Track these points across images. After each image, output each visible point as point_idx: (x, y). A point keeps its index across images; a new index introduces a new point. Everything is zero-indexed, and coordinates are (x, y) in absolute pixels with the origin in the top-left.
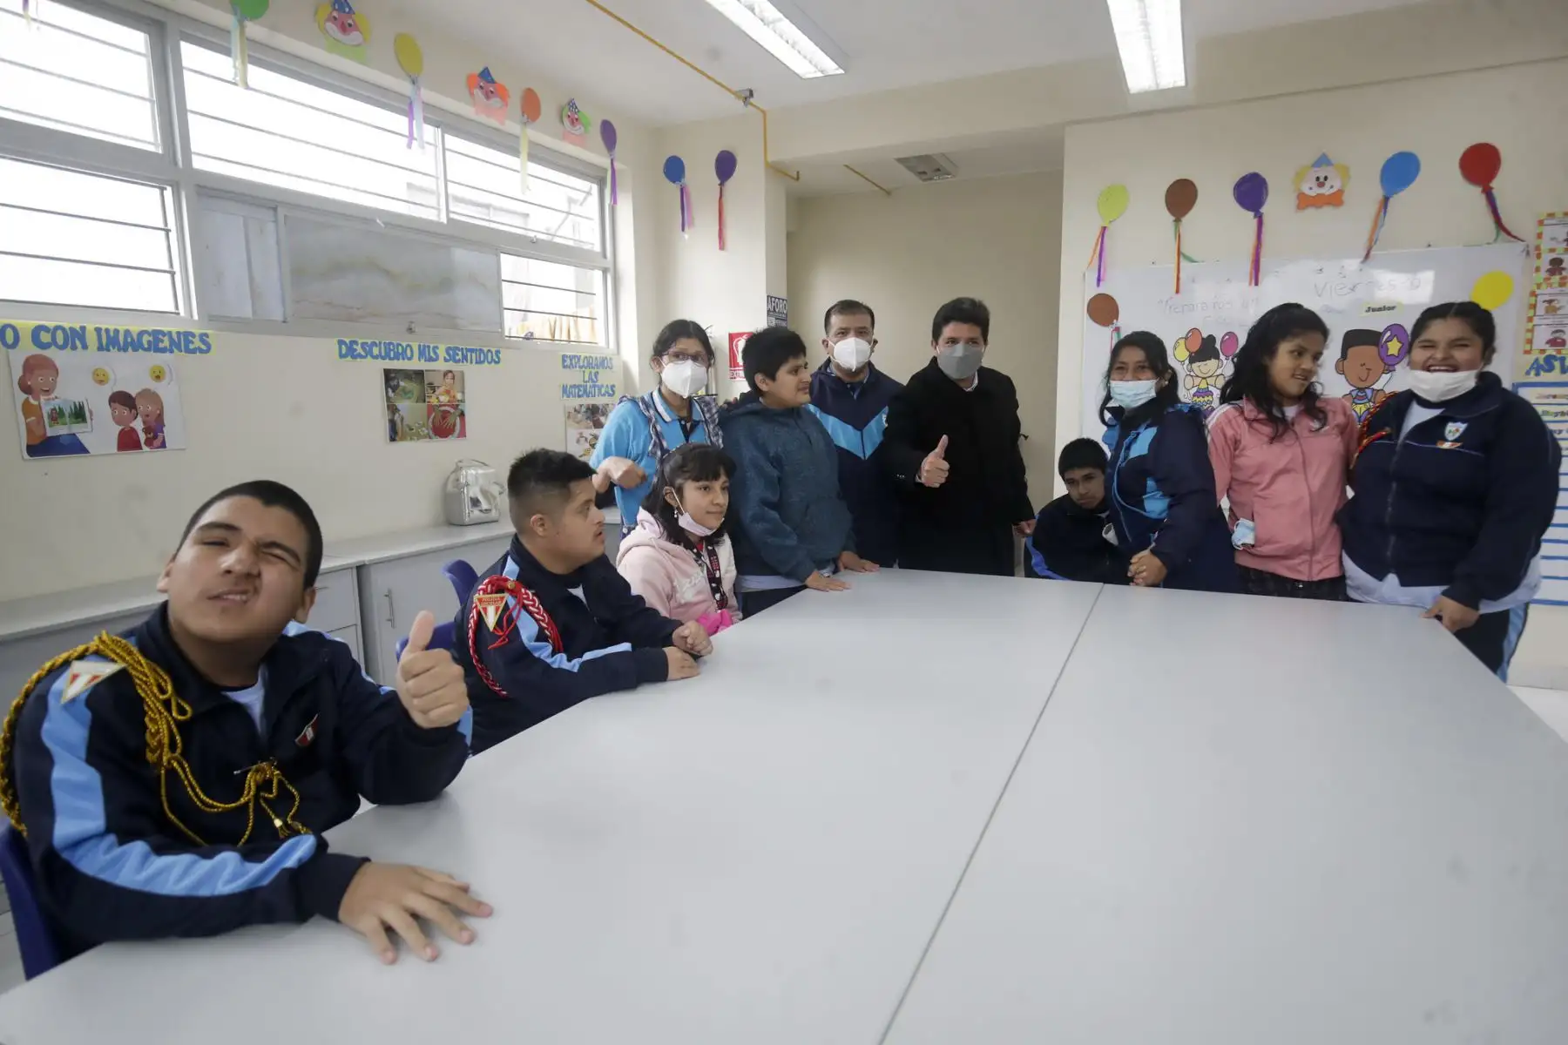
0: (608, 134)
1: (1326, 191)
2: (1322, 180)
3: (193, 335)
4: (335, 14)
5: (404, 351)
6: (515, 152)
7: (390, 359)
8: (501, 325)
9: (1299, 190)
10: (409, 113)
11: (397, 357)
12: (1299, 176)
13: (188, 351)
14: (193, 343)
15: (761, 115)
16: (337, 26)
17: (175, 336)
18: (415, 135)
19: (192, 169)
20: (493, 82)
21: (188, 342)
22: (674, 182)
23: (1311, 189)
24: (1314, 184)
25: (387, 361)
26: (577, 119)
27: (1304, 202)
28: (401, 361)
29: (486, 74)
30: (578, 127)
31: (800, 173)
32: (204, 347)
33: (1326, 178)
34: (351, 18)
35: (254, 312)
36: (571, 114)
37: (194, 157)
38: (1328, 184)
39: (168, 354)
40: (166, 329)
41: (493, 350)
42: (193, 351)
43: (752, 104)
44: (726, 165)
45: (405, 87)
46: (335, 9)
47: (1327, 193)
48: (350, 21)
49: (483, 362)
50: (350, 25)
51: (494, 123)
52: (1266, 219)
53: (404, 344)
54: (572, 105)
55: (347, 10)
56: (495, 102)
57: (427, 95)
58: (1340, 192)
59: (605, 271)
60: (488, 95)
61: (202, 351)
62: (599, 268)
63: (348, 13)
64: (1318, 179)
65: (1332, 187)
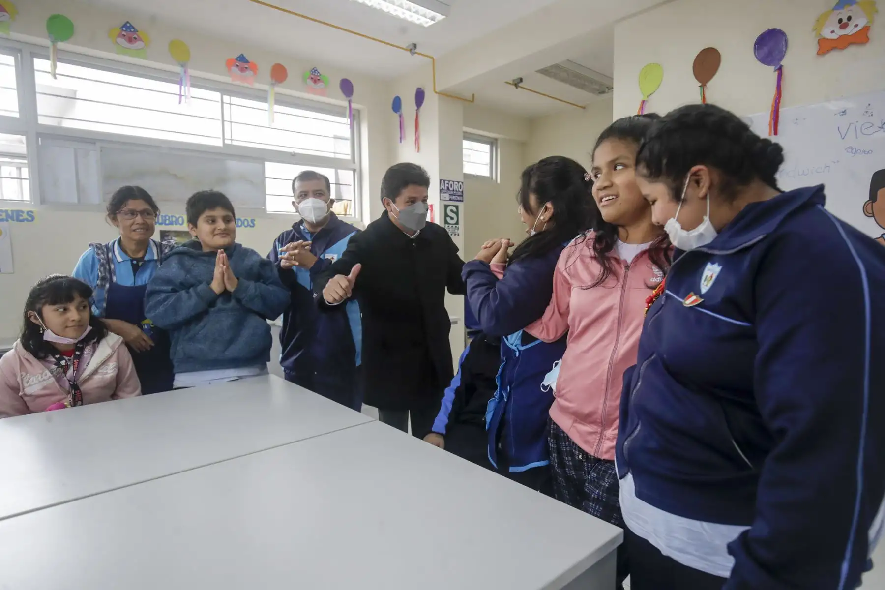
0: (347, 87)
1: (850, 30)
2: (845, 20)
3: (22, 212)
4: (124, 33)
5: (177, 220)
6: (264, 99)
7: (166, 224)
8: (264, 204)
9: (820, 35)
10: (180, 83)
11: (171, 223)
12: (820, 21)
13: (18, 220)
14: (22, 216)
15: (431, 60)
16: (125, 39)
17: (10, 213)
18: (183, 94)
19: (38, 124)
20: (247, 62)
21: (18, 216)
22: (396, 112)
23: (833, 32)
24: (836, 27)
25: (163, 226)
26: (319, 80)
27: (825, 47)
28: (174, 225)
29: (242, 58)
30: (319, 85)
31: (475, 96)
32: (30, 219)
33: (849, 18)
34: (135, 34)
35: (79, 200)
36: (315, 77)
37: (39, 117)
38: (852, 24)
39: (5, 222)
40: (4, 209)
41: (249, 220)
42: (23, 221)
43: (416, 53)
44: (420, 97)
45: (178, 69)
46: (123, 30)
47: (853, 32)
48: (135, 36)
49: (241, 226)
50: (135, 38)
51: (246, 85)
52: (785, 71)
53: (177, 216)
54: (314, 71)
55: (132, 30)
56: (249, 73)
57: (191, 72)
58: (866, 29)
59: (354, 171)
60: (243, 70)
61: (27, 220)
62: (350, 169)
63: (134, 31)
64: (840, 21)
65: (856, 26)
